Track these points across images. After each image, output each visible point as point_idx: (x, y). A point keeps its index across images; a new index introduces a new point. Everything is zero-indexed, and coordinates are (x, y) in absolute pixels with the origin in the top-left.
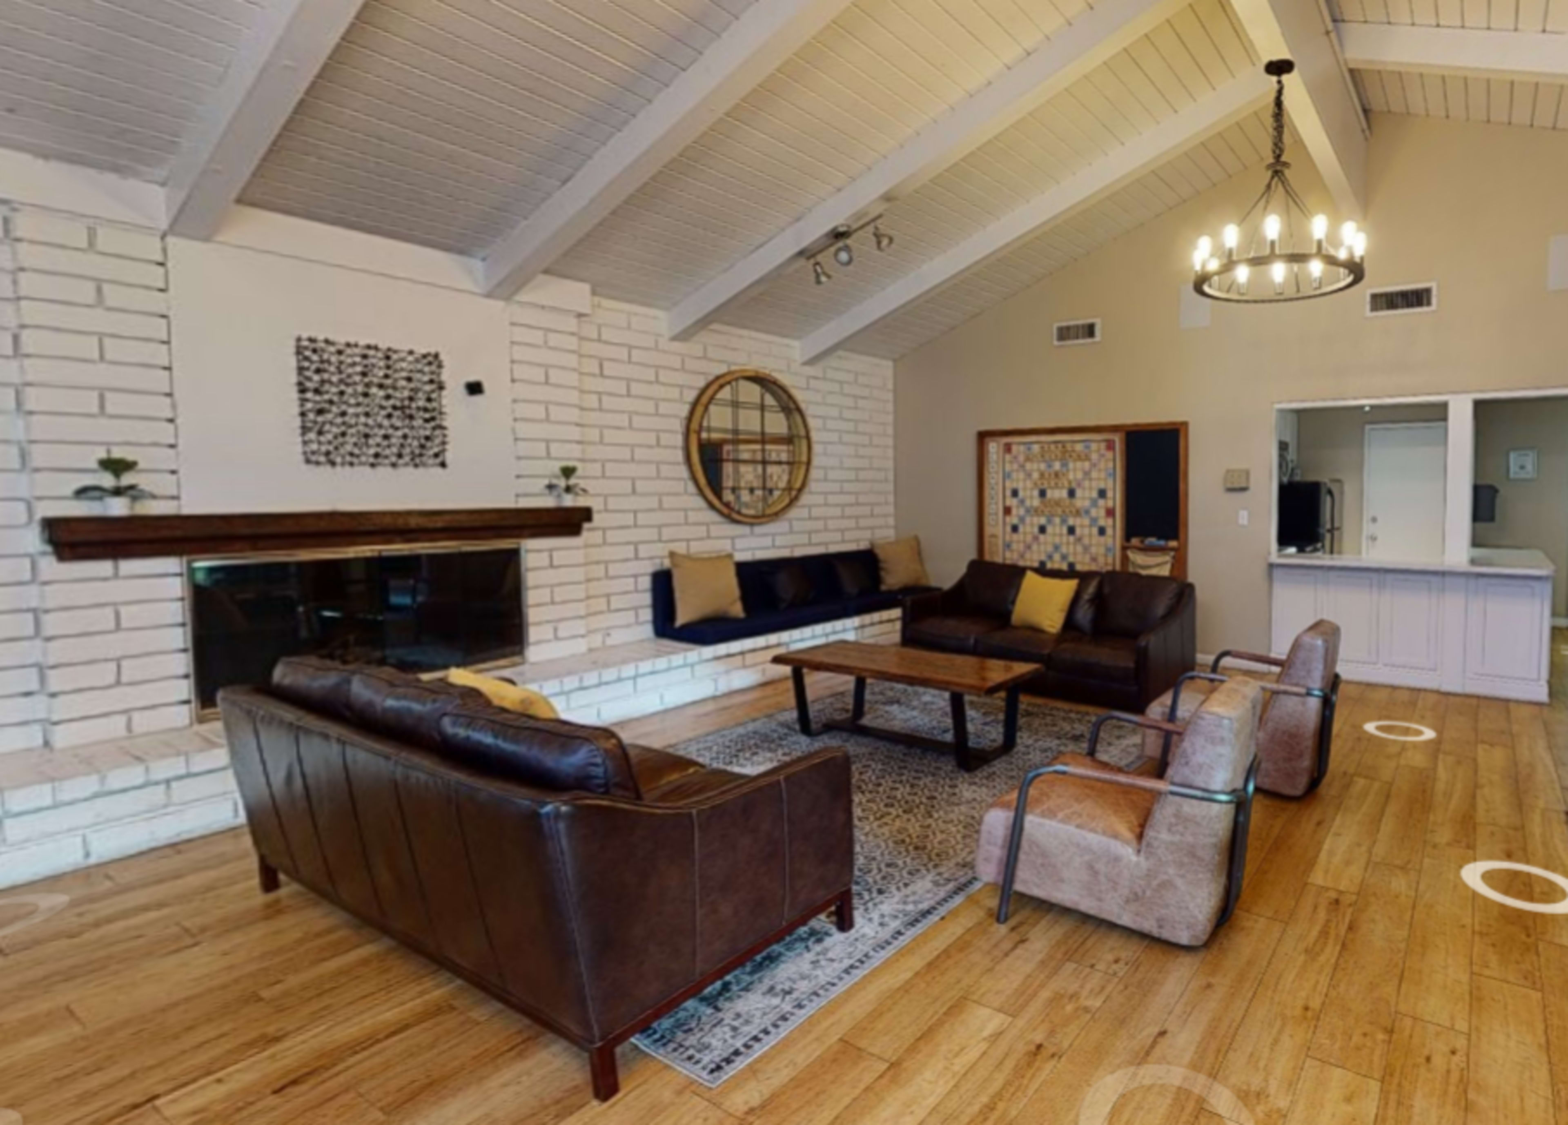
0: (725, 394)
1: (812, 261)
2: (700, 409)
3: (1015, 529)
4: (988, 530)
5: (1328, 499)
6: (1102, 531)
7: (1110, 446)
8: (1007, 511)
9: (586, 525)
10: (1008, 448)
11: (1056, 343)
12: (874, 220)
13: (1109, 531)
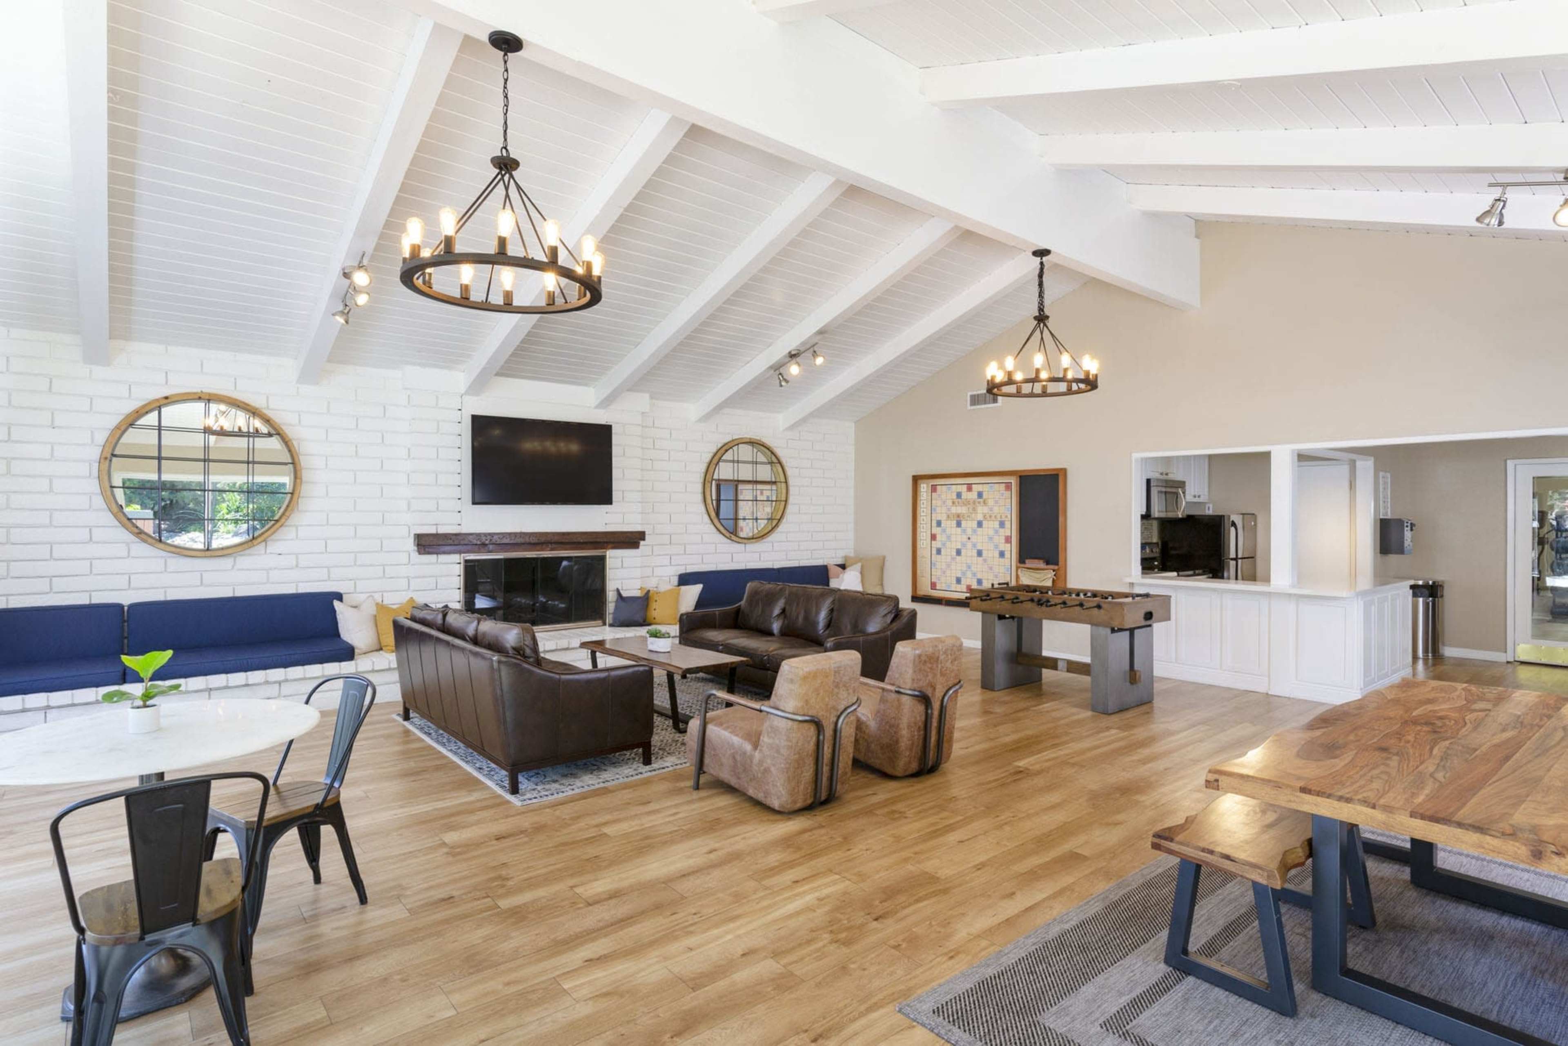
0: (728, 456)
1: (778, 372)
2: (712, 466)
3: (939, 551)
4: (919, 553)
5: (1233, 529)
6: (1002, 554)
7: (1008, 486)
8: (933, 537)
9: (642, 543)
10: (934, 489)
11: (969, 407)
12: (814, 346)
13: (1007, 555)
